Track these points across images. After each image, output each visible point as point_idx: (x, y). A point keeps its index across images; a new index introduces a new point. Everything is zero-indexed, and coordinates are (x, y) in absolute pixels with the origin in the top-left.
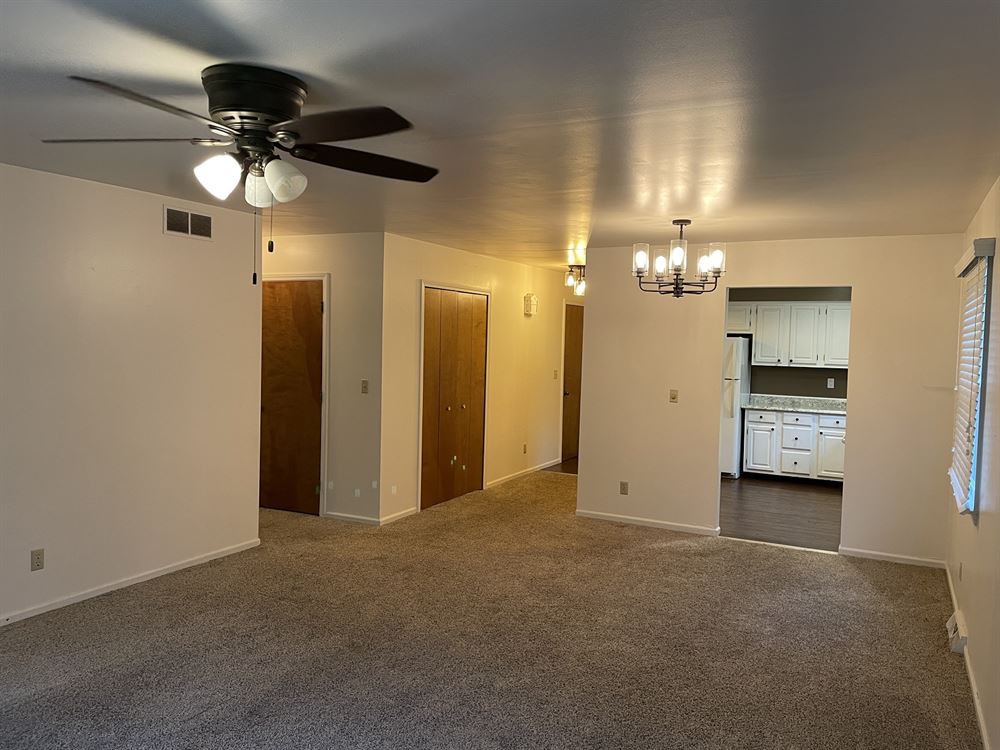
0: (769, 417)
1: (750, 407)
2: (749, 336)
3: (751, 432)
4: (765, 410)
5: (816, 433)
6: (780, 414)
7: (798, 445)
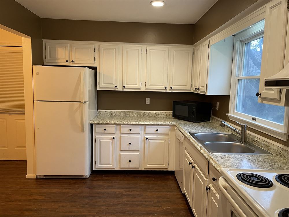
0: (110, 129)
1: (97, 122)
2: (95, 69)
3: (98, 141)
4: (108, 124)
5: (143, 138)
6: (118, 127)
7: (132, 147)
